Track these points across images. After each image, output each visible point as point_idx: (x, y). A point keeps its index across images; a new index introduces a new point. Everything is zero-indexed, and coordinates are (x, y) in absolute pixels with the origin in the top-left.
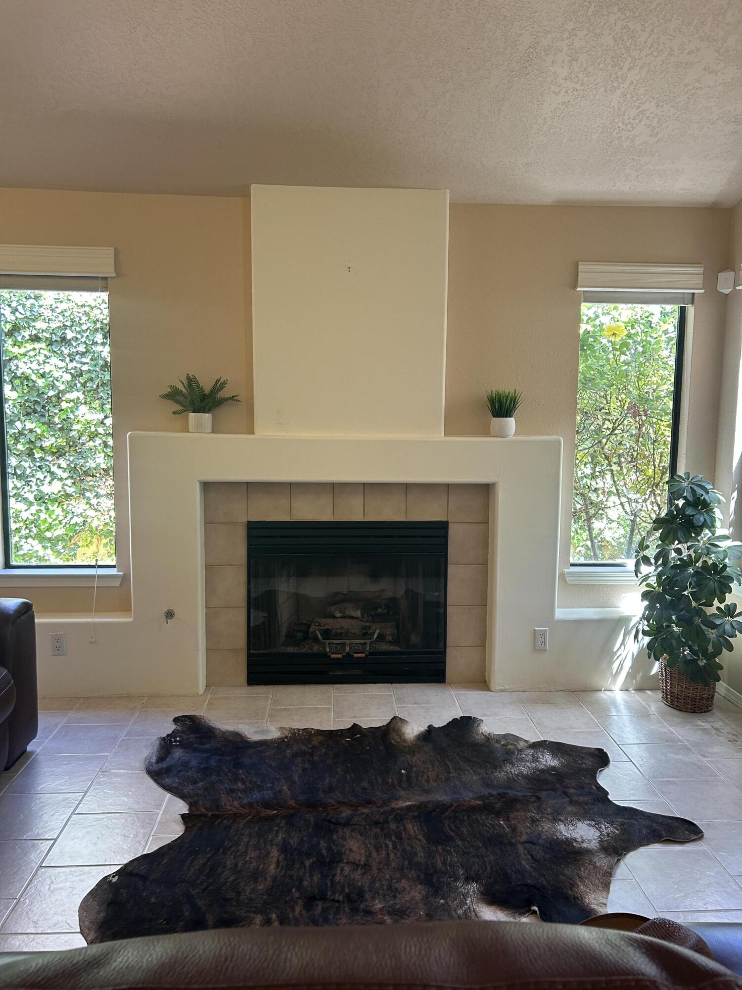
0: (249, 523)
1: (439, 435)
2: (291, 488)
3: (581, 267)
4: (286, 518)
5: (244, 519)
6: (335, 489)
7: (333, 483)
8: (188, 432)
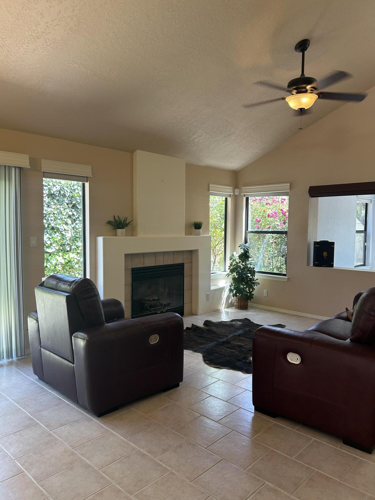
0: (132, 268)
1: (184, 235)
2: (143, 255)
3: (210, 185)
4: (142, 266)
5: (130, 268)
6: (155, 254)
7: (155, 253)
8: (116, 236)
